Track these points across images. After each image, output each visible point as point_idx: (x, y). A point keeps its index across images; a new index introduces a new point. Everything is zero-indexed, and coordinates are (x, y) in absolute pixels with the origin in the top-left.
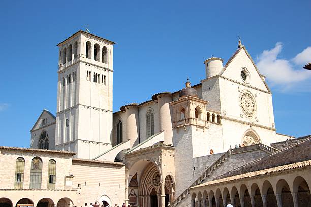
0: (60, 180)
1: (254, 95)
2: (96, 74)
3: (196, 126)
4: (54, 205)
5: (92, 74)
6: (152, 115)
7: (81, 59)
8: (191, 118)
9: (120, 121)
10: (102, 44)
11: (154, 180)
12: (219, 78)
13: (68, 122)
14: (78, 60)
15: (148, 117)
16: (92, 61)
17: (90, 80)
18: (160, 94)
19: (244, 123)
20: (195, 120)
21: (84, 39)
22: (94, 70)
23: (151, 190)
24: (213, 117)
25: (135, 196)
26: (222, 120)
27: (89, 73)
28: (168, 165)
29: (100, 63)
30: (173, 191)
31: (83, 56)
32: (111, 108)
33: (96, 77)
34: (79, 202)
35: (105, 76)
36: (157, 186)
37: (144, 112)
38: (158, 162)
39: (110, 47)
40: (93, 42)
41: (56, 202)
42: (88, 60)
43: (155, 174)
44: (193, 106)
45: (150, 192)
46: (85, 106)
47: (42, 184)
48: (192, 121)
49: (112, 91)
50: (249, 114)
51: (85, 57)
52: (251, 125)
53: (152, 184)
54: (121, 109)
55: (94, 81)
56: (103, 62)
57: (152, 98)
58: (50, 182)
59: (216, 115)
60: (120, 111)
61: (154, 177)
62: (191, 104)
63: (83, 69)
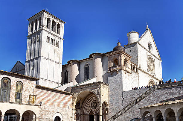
0: (26, 97)
1: (154, 60)
2: (53, 39)
3: (125, 71)
4: (20, 115)
5: (50, 39)
6: (88, 67)
7: (44, 28)
8: (122, 65)
9: (67, 71)
10: (57, 22)
11: (92, 106)
12: (138, 44)
13: (33, 67)
14: (41, 28)
15: (85, 68)
16: (50, 31)
17: (49, 42)
18: (96, 53)
19: (149, 75)
20: (124, 67)
21: (45, 16)
22: (51, 37)
23: (90, 111)
24: (134, 68)
25: (78, 115)
26: (138, 71)
27: (48, 38)
28: (104, 95)
29: (55, 33)
30: (106, 113)
31: (44, 26)
32: (61, 62)
33: (53, 41)
34: (40, 115)
35: (58, 42)
36: (94, 109)
37: (83, 66)
38: (98, 93)
39: (62, 25)
40: (52, 19)
41: (21, 113)
42: (47, 30)
43: (93, 102)
44: (123, 57)
45: (89, 113)
46: (45, 58)
47: (10, 99)
48: (123, 67)
49: (62, 52)
50: (151, 70)
51: (46, 27)
52: (152, 77)
53: (91, 108)
54: (68, 63)
55: (51, 44)
56: (57, 33)
57: (90, 56)
58: (17, 98)
59: (135, 66)
60: (67, 65)
61: (92, 103)
62: (122, 56)
63: (44, 34)
